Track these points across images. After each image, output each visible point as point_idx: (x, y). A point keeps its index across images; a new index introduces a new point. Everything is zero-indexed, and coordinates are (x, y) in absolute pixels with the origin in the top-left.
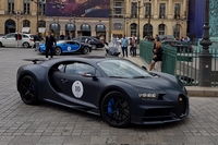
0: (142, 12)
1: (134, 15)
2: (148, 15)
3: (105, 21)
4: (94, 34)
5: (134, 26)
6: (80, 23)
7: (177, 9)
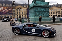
0: (19, 13)
1: (17, 14)
2: (20, 14)
3: (12, 15)
4: (9, 18)
5: (17, 16)
6: (7, 16)
7: (25, 13)
